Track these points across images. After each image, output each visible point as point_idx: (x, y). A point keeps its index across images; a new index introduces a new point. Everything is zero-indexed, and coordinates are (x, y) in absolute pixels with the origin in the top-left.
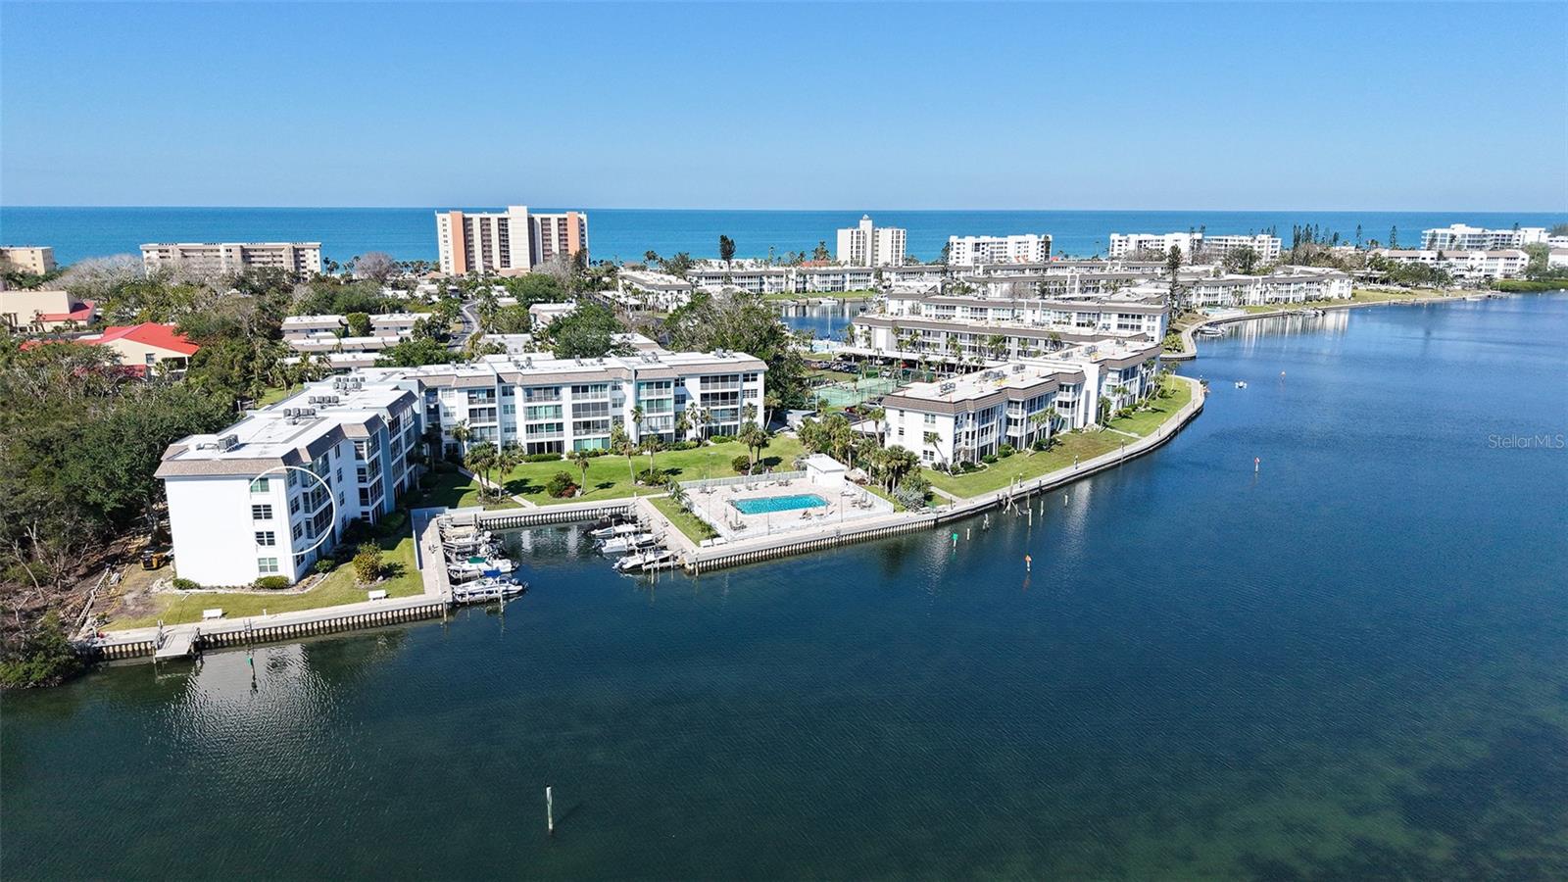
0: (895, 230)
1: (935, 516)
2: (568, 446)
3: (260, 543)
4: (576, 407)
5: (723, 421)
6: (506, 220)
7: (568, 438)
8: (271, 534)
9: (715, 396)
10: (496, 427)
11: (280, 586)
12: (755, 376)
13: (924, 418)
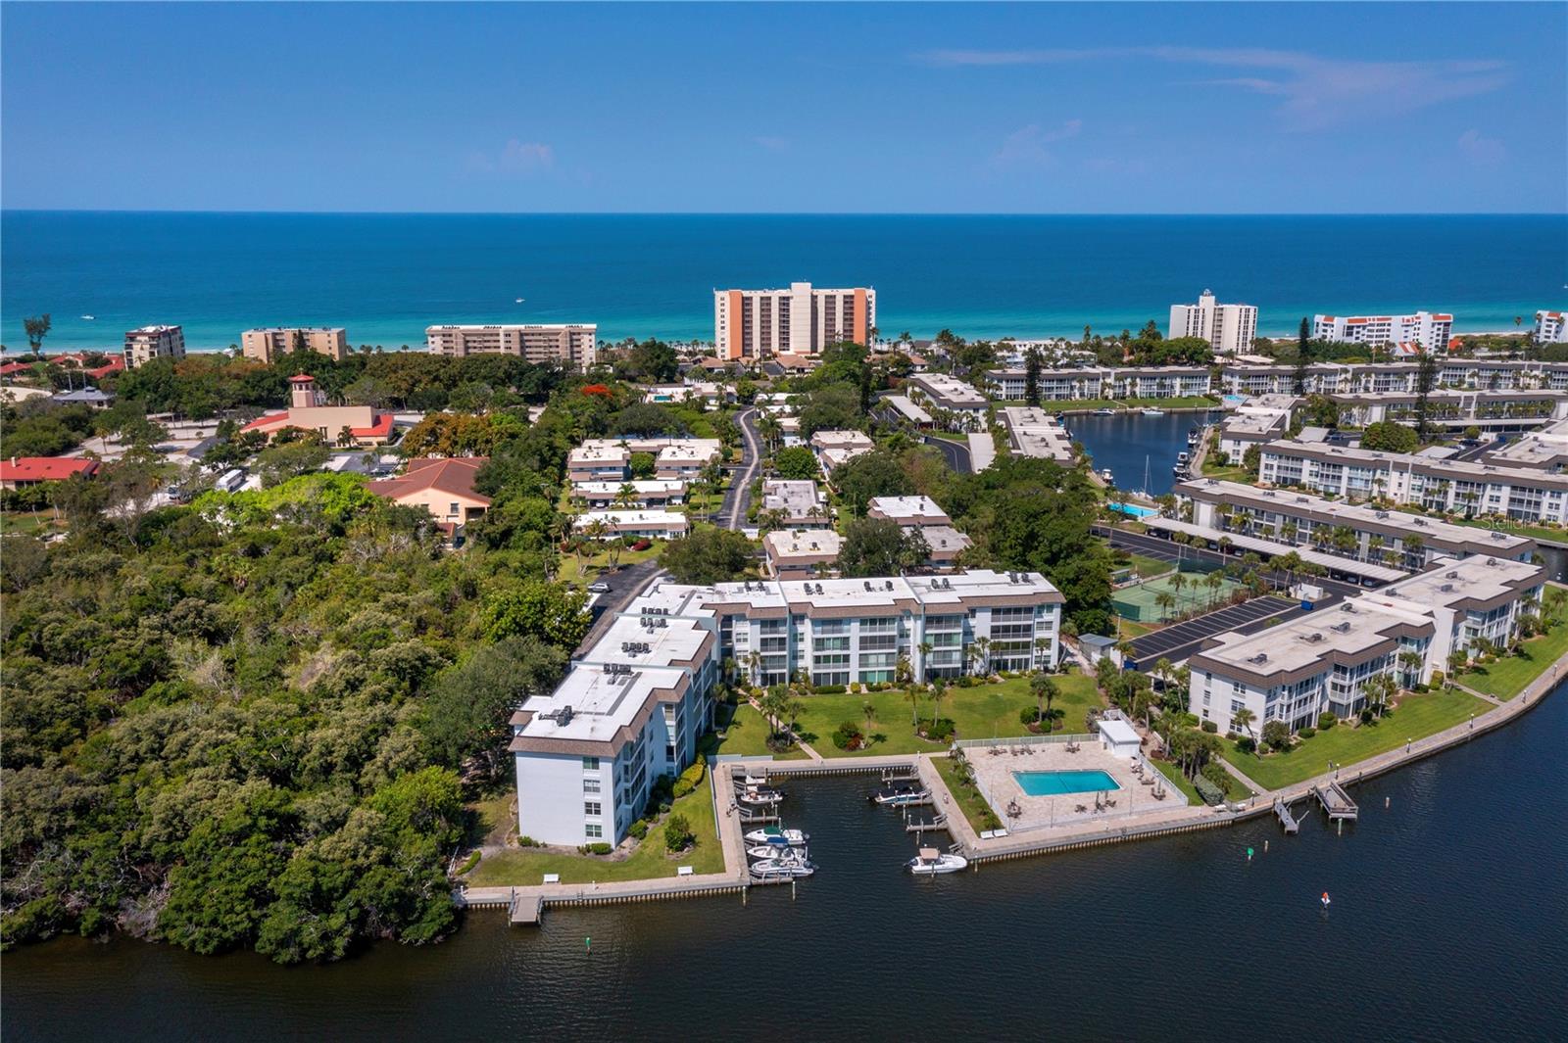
0: (1244, 307)
1: (1233, 815)
2: (854, 678)
3: (589, 812)
4: (863, 640)
5: (1012, 654)
6: (788, 298)
7: (854, 670)
8: (598, 805)
9: (1006, 629)
10: (784, 656)
11: (603, 851)
12: (1050, 608)
13: (1232, 687)
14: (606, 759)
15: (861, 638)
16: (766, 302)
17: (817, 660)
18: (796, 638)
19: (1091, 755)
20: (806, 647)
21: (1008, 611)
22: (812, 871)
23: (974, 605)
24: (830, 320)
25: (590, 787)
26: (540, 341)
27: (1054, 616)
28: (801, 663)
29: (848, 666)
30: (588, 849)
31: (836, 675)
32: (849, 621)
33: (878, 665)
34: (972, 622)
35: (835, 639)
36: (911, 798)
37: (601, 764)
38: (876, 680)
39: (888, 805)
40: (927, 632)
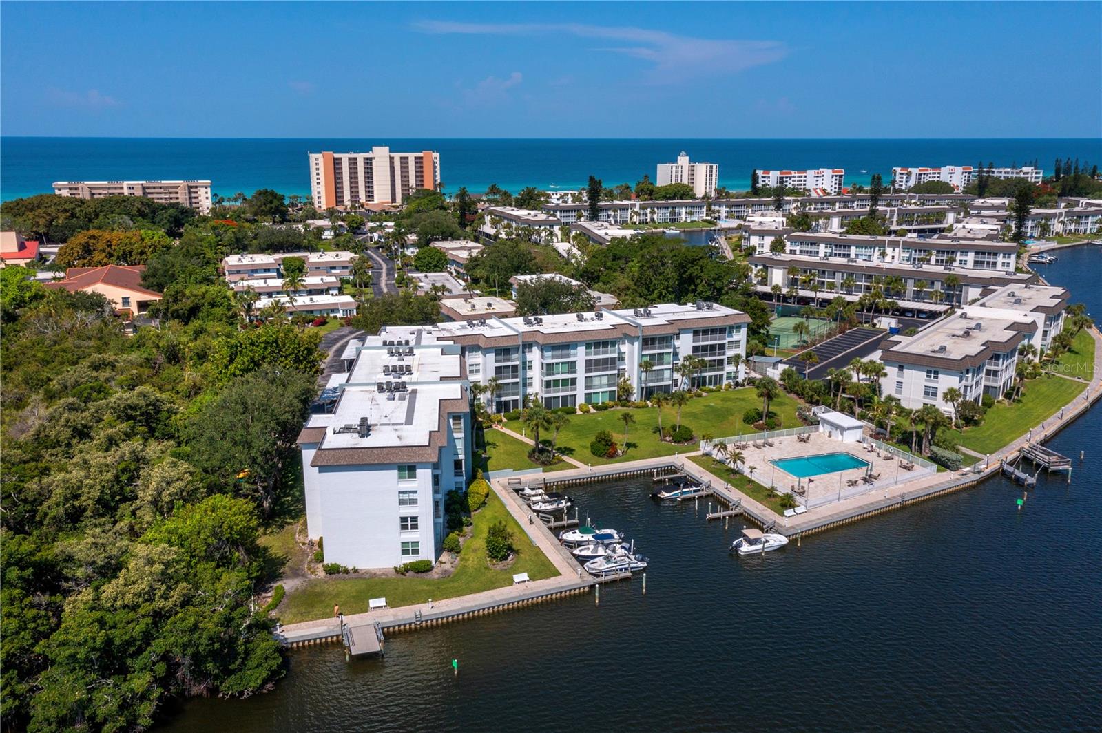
0: (709, 165)
1: (977, 477)
2: (580, 400)
3: (404, 527)
4: (588, 363)
5: (710, 371)
6: (371, 159)
7: (580, 393)
8: (414, 519)
9: (704, 348)
10: (517, 383)
11: (422, 568)
12: (738, 327)
14: (424, 465)
15: (586, 361)
16: (353, 162)
17: (547, 384)
18: (526, 366)
19: (821, 442)
20: (536, 375)
21: (705, 332)
22: (645, 564)
23: (680, 326)
24: (405, 176)
25: (407, 499)
26: (161, 193)
27: (742, 335)
28: (530, 390)
29: (575, 389)
30: (406, 569)
31: (565, 398)
32: (575, 345)
33: (601, 386)
34: (677, 343)
35: (563, 363)
36: (694, 491)
37: (419, 472)
38: (600, 400)
39: (673, 500)
40: (644, 353)
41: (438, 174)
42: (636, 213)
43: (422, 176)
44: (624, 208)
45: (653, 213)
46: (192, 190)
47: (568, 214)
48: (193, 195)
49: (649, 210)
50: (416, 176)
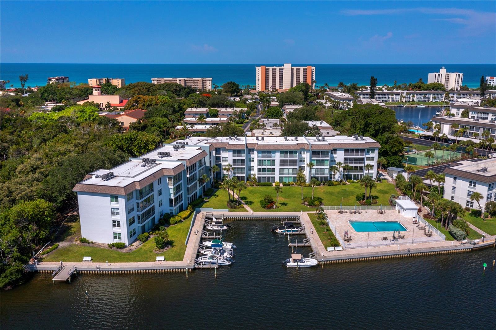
0: (458, 74)
1: (472, 246)
2: (277, 180)
3: (114, 225)
4: (281, 161)
5: (354, 172)
6: (282, 69)
7: (277, 176)
8: (119, 222)
9: (351, 160)
10: (244, 168)
11: (122, 246)
12: (373, 150)
13: (468, 183)
14: (122, 197)
16: (274, 70)
17: (259, 170)
18: (250, 160)
19: (391, 215)
20: (255, 165)
22: (230, 263)
23: (336, 147)
24: (298, 77)
25: (114, 212)
26: (192, 83)
27: (375, 154)
28: (252, 172)
29: (274, 174)
30: (113, 245)
31: (268, 178)
32: (274, 152)
33: (288, 174)
34: (335, 155)
35: (268, 160)
36: (293, 231)
37: (119, 199)
38: (287, 181)
40: (313, 159)
41: (314, 77)
42: (404, 97)
43: (306, 78)
44: (397, 94)
45: (413, 97)
46: (204, 82)
47: (367, 96)
48: (204, 84)
49: (412, 95)
50: (304, 78)
